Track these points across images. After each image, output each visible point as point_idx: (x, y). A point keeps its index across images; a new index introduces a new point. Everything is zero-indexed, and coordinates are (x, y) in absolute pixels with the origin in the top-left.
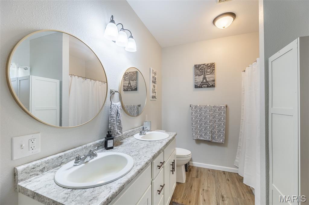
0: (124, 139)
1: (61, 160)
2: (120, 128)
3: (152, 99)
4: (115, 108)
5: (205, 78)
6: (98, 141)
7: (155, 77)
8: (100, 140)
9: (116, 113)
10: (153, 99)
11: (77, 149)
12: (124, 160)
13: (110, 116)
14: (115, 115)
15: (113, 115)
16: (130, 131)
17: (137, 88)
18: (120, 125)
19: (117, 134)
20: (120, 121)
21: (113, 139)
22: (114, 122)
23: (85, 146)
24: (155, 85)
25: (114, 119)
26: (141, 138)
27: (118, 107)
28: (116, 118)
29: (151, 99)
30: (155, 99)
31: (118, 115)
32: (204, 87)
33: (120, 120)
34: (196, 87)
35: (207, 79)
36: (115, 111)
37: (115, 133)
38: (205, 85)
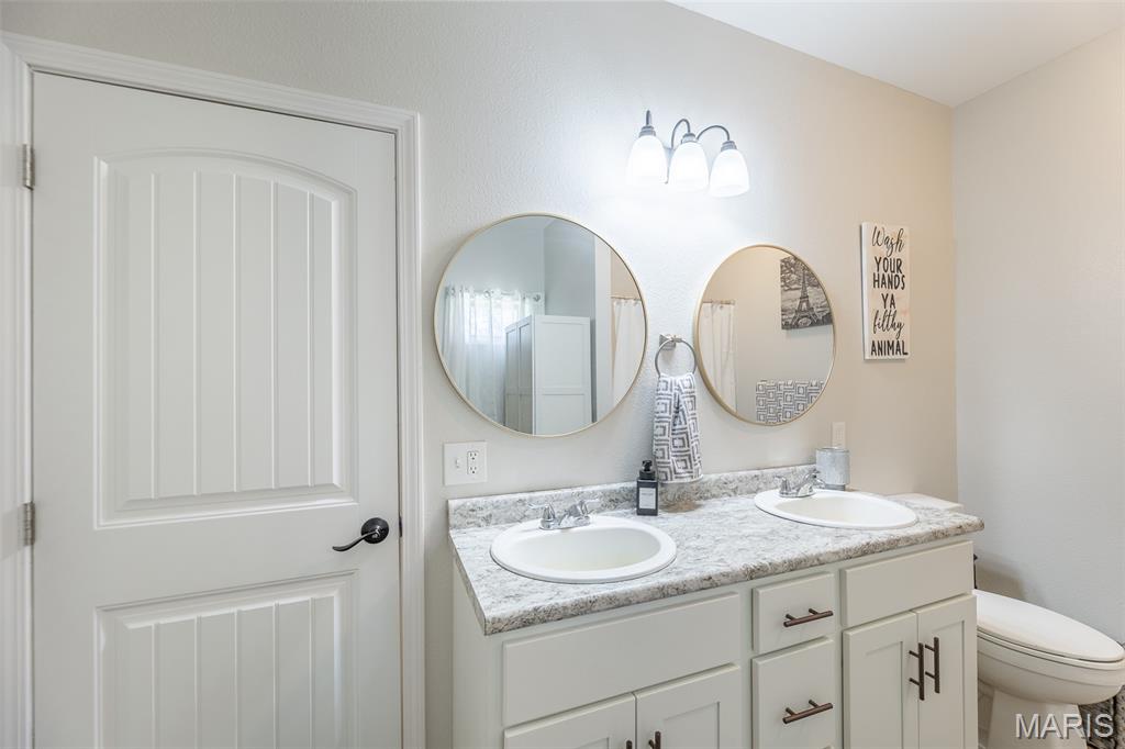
0: (714, 496)
2: (688, 459)
3: (874, 357)
4: (668, 392)
6: (616, 486)
7: (895, 255)
8: (623, 485)
9: (673, 409)
10: (883, 357)
11: (559, 492)
13: (653, 417)
14: (667, 414)
15: (662, 415)
16: (742, 473)
18: (686, 448)
19: (674, 476)
20: (684, 436)
21: (655, 486)
22: (664, 434)
23: (580, 489)
24: (892, 291)
25: (664, 427)
26: (779, 507)
27: (679, 390)
28: (675, 425)
29: (867, 357)
30: (903, 357)
31: (680, 413)
33: (686, 433)
36: (668, 402)
37: (667, 470)
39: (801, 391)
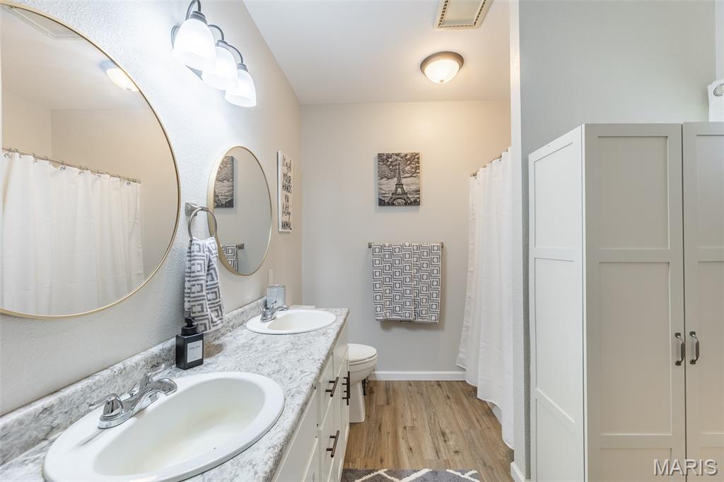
0: (223, 335)
1: (50, 419)
2: (218, 309)
3: (283, 230)
4: (201, 254)
5: (399, 185)
6: (156, 350)
7: (289, 174)
8: (160, 346)
9: (206, 268)
10: (285, 230)
11: (97, 378)
12: (255, 391)
13: (187, 276)
14: (203, 273)
15: (198, 274)
16: (235, 312)
17: (232, 200)
18: (218, 300)
19: (211, 325)
20: (216, 290)
21: (201, 337)
22: (202, 291)
23: (120, 366)
24: (289, 194)
25: (202, 285)
26: (269, 328)
27: (210, 251)
28: (207, 282)
29: (280, 230)
30: (290, 230)
31: (212, 271)
32: (399, 205)
33: (218, 287)
34: (382, 203)
35: (405, 187)
36: (202, 262)
37: (206, 321)
38: (399, 201)
39: (230, 251)
